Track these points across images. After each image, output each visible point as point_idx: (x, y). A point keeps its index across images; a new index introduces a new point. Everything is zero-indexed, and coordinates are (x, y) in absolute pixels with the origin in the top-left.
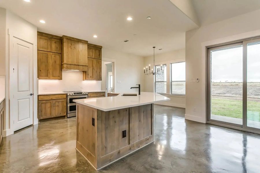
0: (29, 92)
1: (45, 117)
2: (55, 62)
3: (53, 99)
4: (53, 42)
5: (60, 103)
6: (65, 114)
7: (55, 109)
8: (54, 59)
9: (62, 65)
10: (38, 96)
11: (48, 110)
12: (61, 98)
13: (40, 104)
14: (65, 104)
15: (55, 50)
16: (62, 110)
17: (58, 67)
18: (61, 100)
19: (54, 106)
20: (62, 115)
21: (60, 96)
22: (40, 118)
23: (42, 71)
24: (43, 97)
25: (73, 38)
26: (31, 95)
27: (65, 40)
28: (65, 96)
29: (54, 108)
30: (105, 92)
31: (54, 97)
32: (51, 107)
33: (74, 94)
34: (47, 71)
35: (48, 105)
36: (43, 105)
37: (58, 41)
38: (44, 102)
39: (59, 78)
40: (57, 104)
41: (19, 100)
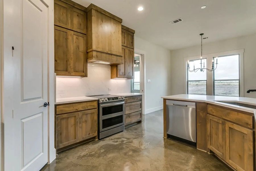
0: (41, 99)
1: (66, 144)
2: (78, 47)
3: (79, 110)
4: (75, 14)
5: (89, 116)
6: (96, 134)
7: (81, 128)
8: (76, 42)
9: (87, 53)
10: (56, 106)
11: (71, 130)
12: (89, 108)
13: (59, 120)
14: (96, 118)
15: (78, 28)
16: (91, 128)
17: (82, 56)
18: (89, 111)
19: (80, 123)
20: (91, 136)
21: (89, 104)
22: (58, 146)
23: (58, 61)
24: (64, 107)
25: (104, 11)
26: (45, 105)
27: (93, 12)
28: (96, 104)
29: (81, 125)
30: (142, 95)
31: (80, 107)
32: (75, 124)
33: (108, 101)
34: (67, 61)
35: (72, 121)
36: (64, 122)
37: (82, 13)
38: (65, 116)
39: (83, 74)
40: (84, 118)
41: (23, 121)
